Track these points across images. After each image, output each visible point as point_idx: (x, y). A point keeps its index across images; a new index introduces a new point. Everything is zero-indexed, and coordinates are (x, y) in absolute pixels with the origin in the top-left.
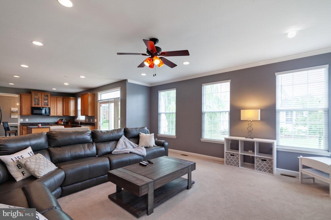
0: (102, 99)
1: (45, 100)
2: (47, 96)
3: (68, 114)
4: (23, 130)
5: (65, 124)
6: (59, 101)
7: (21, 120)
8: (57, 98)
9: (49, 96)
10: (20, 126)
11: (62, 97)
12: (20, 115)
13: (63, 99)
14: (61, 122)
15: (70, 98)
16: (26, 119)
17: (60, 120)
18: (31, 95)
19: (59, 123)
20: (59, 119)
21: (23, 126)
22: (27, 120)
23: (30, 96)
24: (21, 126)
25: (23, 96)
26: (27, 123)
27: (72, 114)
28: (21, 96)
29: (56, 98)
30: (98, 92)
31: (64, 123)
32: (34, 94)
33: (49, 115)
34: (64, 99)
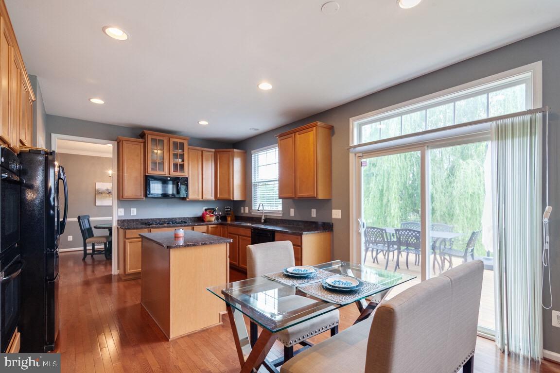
0: (363, 142)
1: (176, 156)
2: (182, 146)
3: (229, 195)
4: (127, 240)
5: (220, 221)
6: (207, 160)
7: (119, 213)
8: (202, 151)
9: (186, 147)
10: (118, 228)
11: (213, 150)
12: (118, 198)
13: (215, 153)
14: (211, 216)
15: (234, 152)
16: (132, 209)
17: (206, 210)
18: (145, 143)
19: (207, 220)
20: (205, 208)
21: (127, 231)
22: (133, 211)
23: (142, 145)
24: (121, 231)
25: (125, 145)
26: (133, 221)
27: (237, 196)
28: (121, 144)
29: (200, 152)
30: (351, 119)
31: (217, 218)
32: (152, 139)
33: (184, 199)
34: (218, 155)
